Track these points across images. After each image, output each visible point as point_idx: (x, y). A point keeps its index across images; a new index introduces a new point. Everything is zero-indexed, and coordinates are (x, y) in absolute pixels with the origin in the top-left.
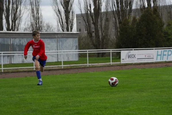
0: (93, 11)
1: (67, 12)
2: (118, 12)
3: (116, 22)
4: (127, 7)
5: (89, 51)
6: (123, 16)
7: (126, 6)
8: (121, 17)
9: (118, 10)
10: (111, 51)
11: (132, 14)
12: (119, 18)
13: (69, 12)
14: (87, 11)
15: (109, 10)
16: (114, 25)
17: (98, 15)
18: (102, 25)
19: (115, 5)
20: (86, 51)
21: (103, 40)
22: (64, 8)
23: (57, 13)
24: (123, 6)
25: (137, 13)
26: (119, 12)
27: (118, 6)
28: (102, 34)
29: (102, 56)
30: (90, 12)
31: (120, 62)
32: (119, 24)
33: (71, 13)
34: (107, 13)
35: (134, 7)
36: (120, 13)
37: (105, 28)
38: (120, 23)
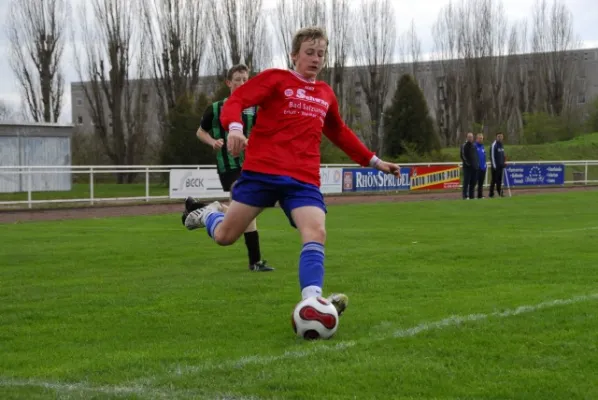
0: (108, 77)
1: (46, 76)
2: (166, 81)
3: (162, 104)
4: (188, 72)
5: (94, 169)
6: (178, 92)
7: (184, 68)
8: (173, 93)
9: (167, 76)
10: (147, 169)
11: (200, 87)
12: (170, 96)
13: (51, 77)
14: (95, 77)
15: (147, 76)
16: (158, 111)
17: (121, 87)
18: (129, 109)
19: (159, 65)
20: (88, 169)
21: (131, 144)
22: (38, 66)
23: (20, 78)
24: (178, 68)
25: (209, 86)
26: (169, 82)
27: (167, 69)
28: (130, 130)
29: (130, 181)
30: (102, 78)
31: (168, 194)
32: (169, 107)
33: (55, 78)
34: (141, 83)
35: (203, 72)
36: (173, 84)
37: (137, 116)
38: (171, 106)
